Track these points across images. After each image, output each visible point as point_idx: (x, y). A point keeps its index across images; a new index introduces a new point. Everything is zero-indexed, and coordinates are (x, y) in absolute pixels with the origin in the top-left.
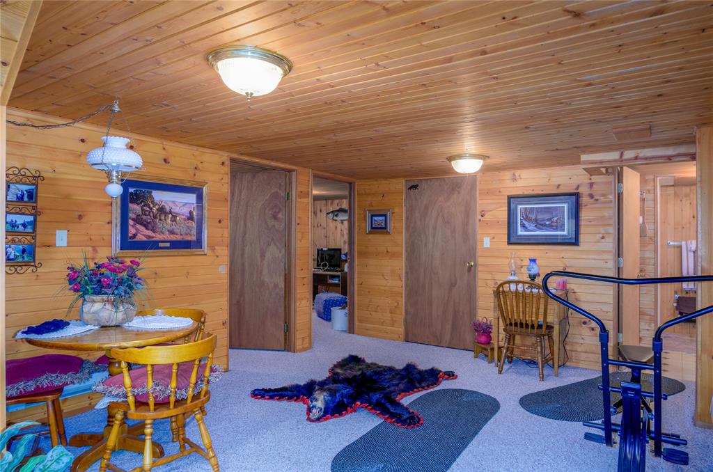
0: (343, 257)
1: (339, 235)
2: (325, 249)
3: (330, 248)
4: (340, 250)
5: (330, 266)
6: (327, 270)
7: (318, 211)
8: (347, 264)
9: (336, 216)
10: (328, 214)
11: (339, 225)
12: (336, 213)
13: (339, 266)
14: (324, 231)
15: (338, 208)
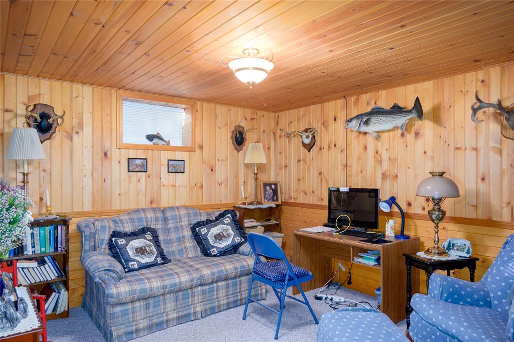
0: (384, 207)
1: (371, 161)
2: (343, 189)
3: (353, 187)
4: (375, 192)
5: (355, 223)
6: (348, 233)
7: (331, 120)
8: (391, 222)
9: (367, 123)
10: (350, 121)
11: (370, 141)
12: (365, 119)
13: (375, 225)
14: (341, 158)
15: (369, 109)
